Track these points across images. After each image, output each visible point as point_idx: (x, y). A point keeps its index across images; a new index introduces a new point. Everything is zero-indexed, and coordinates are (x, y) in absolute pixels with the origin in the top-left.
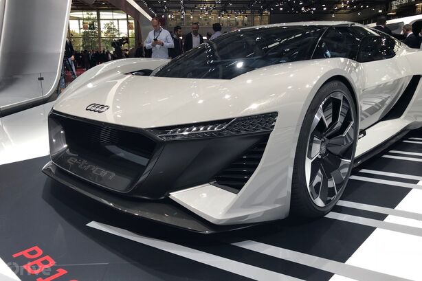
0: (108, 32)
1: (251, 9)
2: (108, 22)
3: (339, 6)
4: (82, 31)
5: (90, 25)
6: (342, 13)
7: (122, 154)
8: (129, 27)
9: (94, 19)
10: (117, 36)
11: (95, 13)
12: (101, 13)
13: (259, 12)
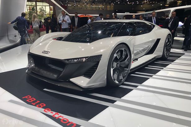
0: (41, 12)
1: (106, 2)
2: (41, 7)
3: (144, 2)
4: (29, 11)
5: (32, 8)
6: (145, 5)
7: (54, 67)
8: (50, 10)
9: (34, 6)
10: (45, 13)
11: (34, 3)
12: (37, 3)
13: (109, 4)
